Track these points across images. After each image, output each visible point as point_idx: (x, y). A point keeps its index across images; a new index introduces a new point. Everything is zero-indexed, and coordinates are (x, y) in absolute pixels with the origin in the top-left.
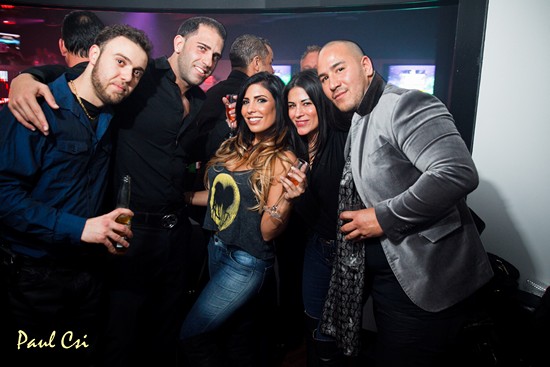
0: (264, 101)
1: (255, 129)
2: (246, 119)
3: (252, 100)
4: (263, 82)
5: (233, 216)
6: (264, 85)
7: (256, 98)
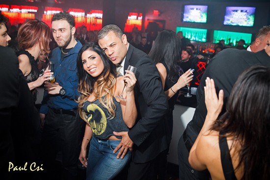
0: (94, 58)
1: (95, 75)
2: (88, 71)
3: (88, 60)
4: (90, 48)
5: (105, 123)
6: (91, 49)
7: (89, 58)
